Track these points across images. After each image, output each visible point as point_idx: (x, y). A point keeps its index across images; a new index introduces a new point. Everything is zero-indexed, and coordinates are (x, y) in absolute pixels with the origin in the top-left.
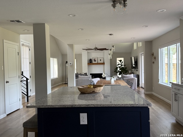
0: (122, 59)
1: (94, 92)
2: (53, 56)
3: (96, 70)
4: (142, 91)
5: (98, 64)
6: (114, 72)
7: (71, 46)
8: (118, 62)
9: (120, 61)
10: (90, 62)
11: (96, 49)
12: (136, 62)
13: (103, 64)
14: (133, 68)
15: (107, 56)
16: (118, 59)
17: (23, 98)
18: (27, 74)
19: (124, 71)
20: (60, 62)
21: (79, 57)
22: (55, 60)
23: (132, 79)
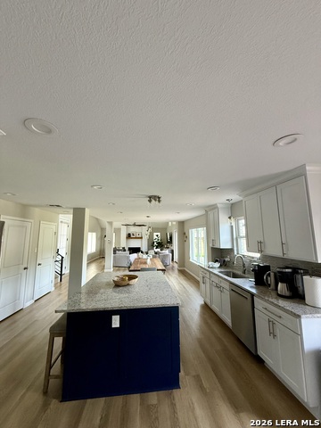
0: (159, 234)
1: (128, 284)
2: (91, 230)
3: (134, 244)
4: (176, 265)
5: (136, 238)
6: (151, 245)
7: (111, 223)
8: (155, 237)
9: (157, 236)
10: (129, 236)
11: (134, 225)
12: (171, 238)
13: (141, 238)
14: (168, 242)
15: (145, 232)
16: (155, 234)
17: (56, 278)
18: (63, 252)
19: (160, 245)
20: (99, 235)
21: (118, 231)
22: (94, 234)
23: (167, 256)
